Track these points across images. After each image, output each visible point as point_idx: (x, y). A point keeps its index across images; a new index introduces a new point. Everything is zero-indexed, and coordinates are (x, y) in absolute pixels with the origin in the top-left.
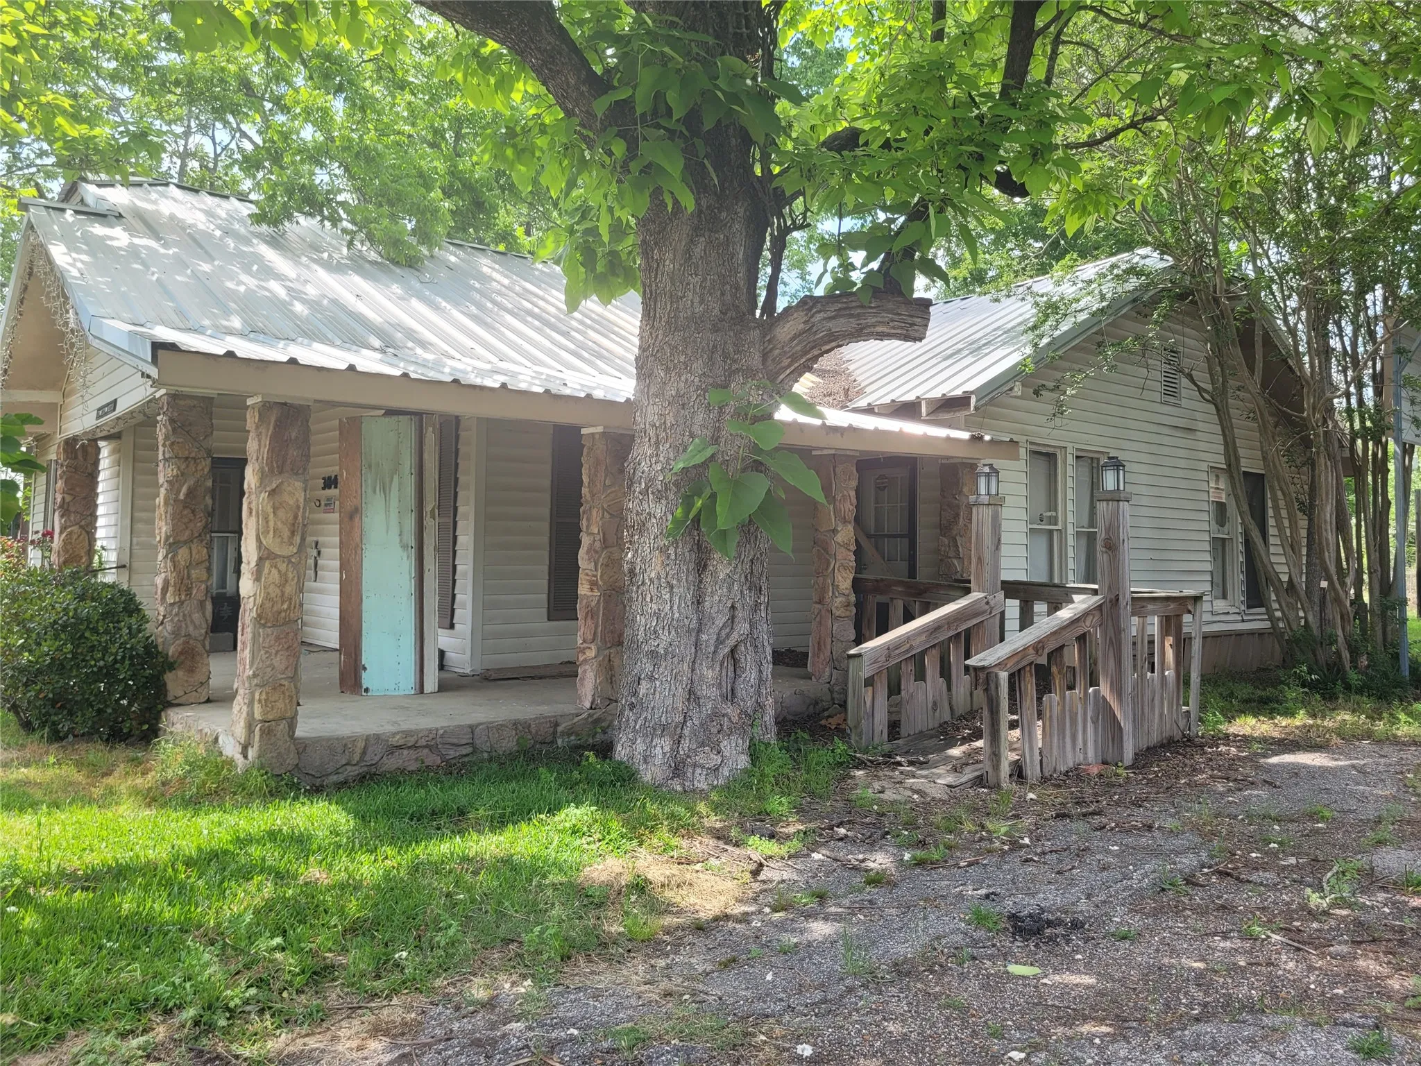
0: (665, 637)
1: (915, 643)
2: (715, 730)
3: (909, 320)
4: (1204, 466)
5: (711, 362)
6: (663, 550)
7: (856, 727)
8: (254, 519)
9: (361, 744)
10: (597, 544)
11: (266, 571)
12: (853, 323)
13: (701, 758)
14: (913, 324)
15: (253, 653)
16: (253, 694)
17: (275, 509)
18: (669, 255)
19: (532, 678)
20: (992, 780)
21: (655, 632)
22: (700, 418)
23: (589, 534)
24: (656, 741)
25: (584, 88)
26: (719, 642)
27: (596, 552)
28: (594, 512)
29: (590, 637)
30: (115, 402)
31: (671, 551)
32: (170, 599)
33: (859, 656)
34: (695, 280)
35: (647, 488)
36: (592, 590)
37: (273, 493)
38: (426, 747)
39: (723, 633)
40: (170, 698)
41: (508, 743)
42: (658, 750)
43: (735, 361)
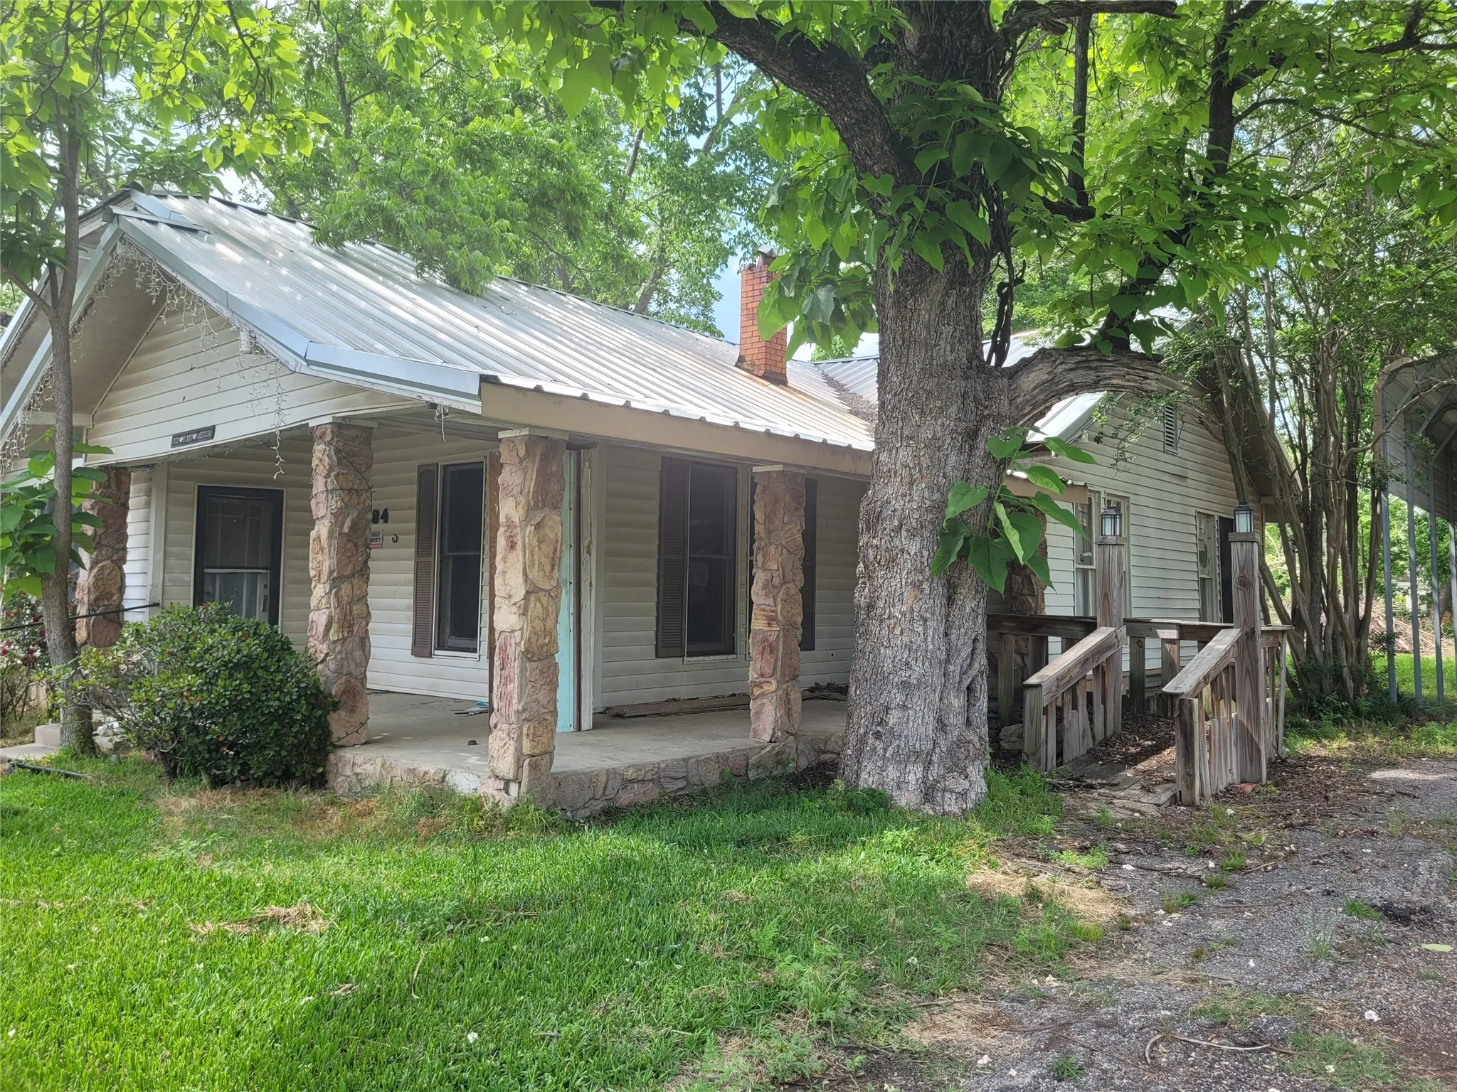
0: (918, 668)
1: (1073, 674)
2: (962, 756)
3: (1143, 374)
4: (1192, 510)
5: (963, 409)
6: (917, 586)
7: (1034, 754)
8: (518, 553)
9: (603, 779)
10: (776, 581)
11: (532, 604)
12: (1092, 376)
13: (950, 783)
14: (1146, 378)
15: (521, 685)
16: (521, 728)
17: (540, 542)
18: (924, 305)
19: (659, 715)
20: (1186, 797)
21: (907, 663)
22: (952, 460)
23: (764, 569)
24: (909, 768)
25: (886, 148)
26: (963, 673)
27: (774, 587)
28: (772, 549)
29: (768, 671)
30: (213, 428)
31: (926, 585)
32: (333, 635)
33: (1038, 686)
34: (947, 330)
35: (900, 526)
36: (770, 625)
37: (538, 526)
38: (651, 780)
39: (965, 666)
40: (334, 739)
41: (713, 777)
42: (911, 777)
43: (986, 407)
